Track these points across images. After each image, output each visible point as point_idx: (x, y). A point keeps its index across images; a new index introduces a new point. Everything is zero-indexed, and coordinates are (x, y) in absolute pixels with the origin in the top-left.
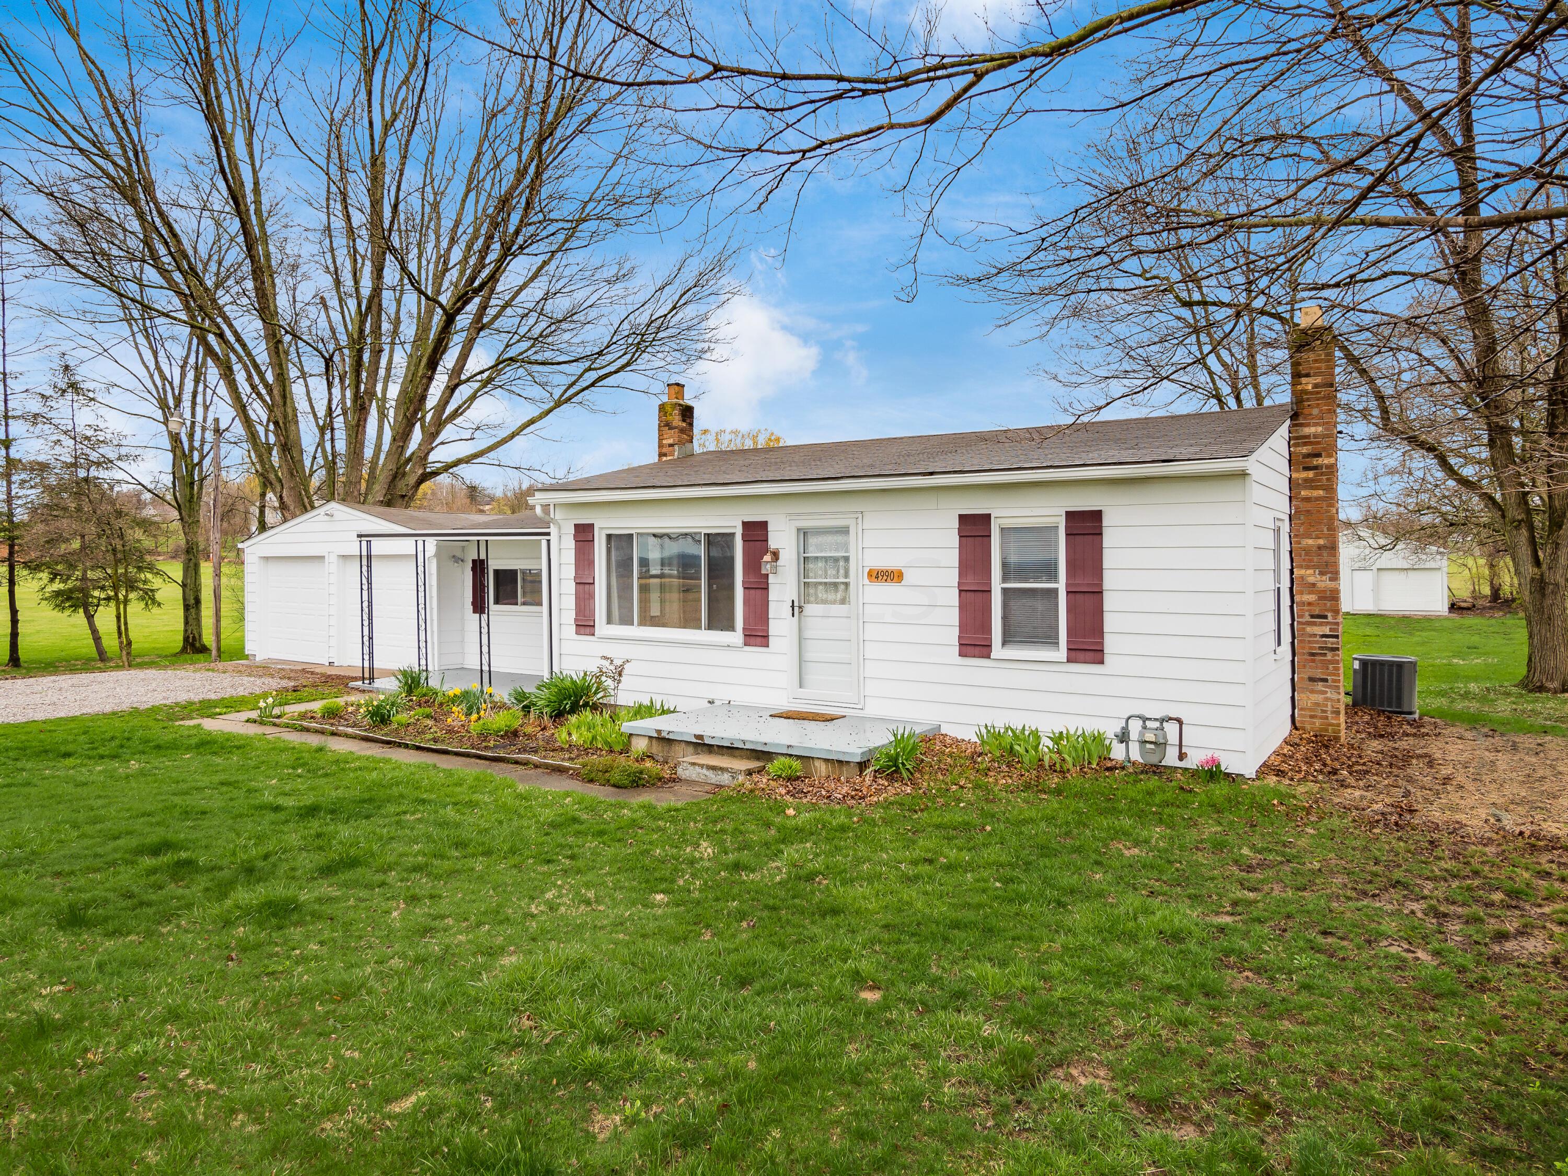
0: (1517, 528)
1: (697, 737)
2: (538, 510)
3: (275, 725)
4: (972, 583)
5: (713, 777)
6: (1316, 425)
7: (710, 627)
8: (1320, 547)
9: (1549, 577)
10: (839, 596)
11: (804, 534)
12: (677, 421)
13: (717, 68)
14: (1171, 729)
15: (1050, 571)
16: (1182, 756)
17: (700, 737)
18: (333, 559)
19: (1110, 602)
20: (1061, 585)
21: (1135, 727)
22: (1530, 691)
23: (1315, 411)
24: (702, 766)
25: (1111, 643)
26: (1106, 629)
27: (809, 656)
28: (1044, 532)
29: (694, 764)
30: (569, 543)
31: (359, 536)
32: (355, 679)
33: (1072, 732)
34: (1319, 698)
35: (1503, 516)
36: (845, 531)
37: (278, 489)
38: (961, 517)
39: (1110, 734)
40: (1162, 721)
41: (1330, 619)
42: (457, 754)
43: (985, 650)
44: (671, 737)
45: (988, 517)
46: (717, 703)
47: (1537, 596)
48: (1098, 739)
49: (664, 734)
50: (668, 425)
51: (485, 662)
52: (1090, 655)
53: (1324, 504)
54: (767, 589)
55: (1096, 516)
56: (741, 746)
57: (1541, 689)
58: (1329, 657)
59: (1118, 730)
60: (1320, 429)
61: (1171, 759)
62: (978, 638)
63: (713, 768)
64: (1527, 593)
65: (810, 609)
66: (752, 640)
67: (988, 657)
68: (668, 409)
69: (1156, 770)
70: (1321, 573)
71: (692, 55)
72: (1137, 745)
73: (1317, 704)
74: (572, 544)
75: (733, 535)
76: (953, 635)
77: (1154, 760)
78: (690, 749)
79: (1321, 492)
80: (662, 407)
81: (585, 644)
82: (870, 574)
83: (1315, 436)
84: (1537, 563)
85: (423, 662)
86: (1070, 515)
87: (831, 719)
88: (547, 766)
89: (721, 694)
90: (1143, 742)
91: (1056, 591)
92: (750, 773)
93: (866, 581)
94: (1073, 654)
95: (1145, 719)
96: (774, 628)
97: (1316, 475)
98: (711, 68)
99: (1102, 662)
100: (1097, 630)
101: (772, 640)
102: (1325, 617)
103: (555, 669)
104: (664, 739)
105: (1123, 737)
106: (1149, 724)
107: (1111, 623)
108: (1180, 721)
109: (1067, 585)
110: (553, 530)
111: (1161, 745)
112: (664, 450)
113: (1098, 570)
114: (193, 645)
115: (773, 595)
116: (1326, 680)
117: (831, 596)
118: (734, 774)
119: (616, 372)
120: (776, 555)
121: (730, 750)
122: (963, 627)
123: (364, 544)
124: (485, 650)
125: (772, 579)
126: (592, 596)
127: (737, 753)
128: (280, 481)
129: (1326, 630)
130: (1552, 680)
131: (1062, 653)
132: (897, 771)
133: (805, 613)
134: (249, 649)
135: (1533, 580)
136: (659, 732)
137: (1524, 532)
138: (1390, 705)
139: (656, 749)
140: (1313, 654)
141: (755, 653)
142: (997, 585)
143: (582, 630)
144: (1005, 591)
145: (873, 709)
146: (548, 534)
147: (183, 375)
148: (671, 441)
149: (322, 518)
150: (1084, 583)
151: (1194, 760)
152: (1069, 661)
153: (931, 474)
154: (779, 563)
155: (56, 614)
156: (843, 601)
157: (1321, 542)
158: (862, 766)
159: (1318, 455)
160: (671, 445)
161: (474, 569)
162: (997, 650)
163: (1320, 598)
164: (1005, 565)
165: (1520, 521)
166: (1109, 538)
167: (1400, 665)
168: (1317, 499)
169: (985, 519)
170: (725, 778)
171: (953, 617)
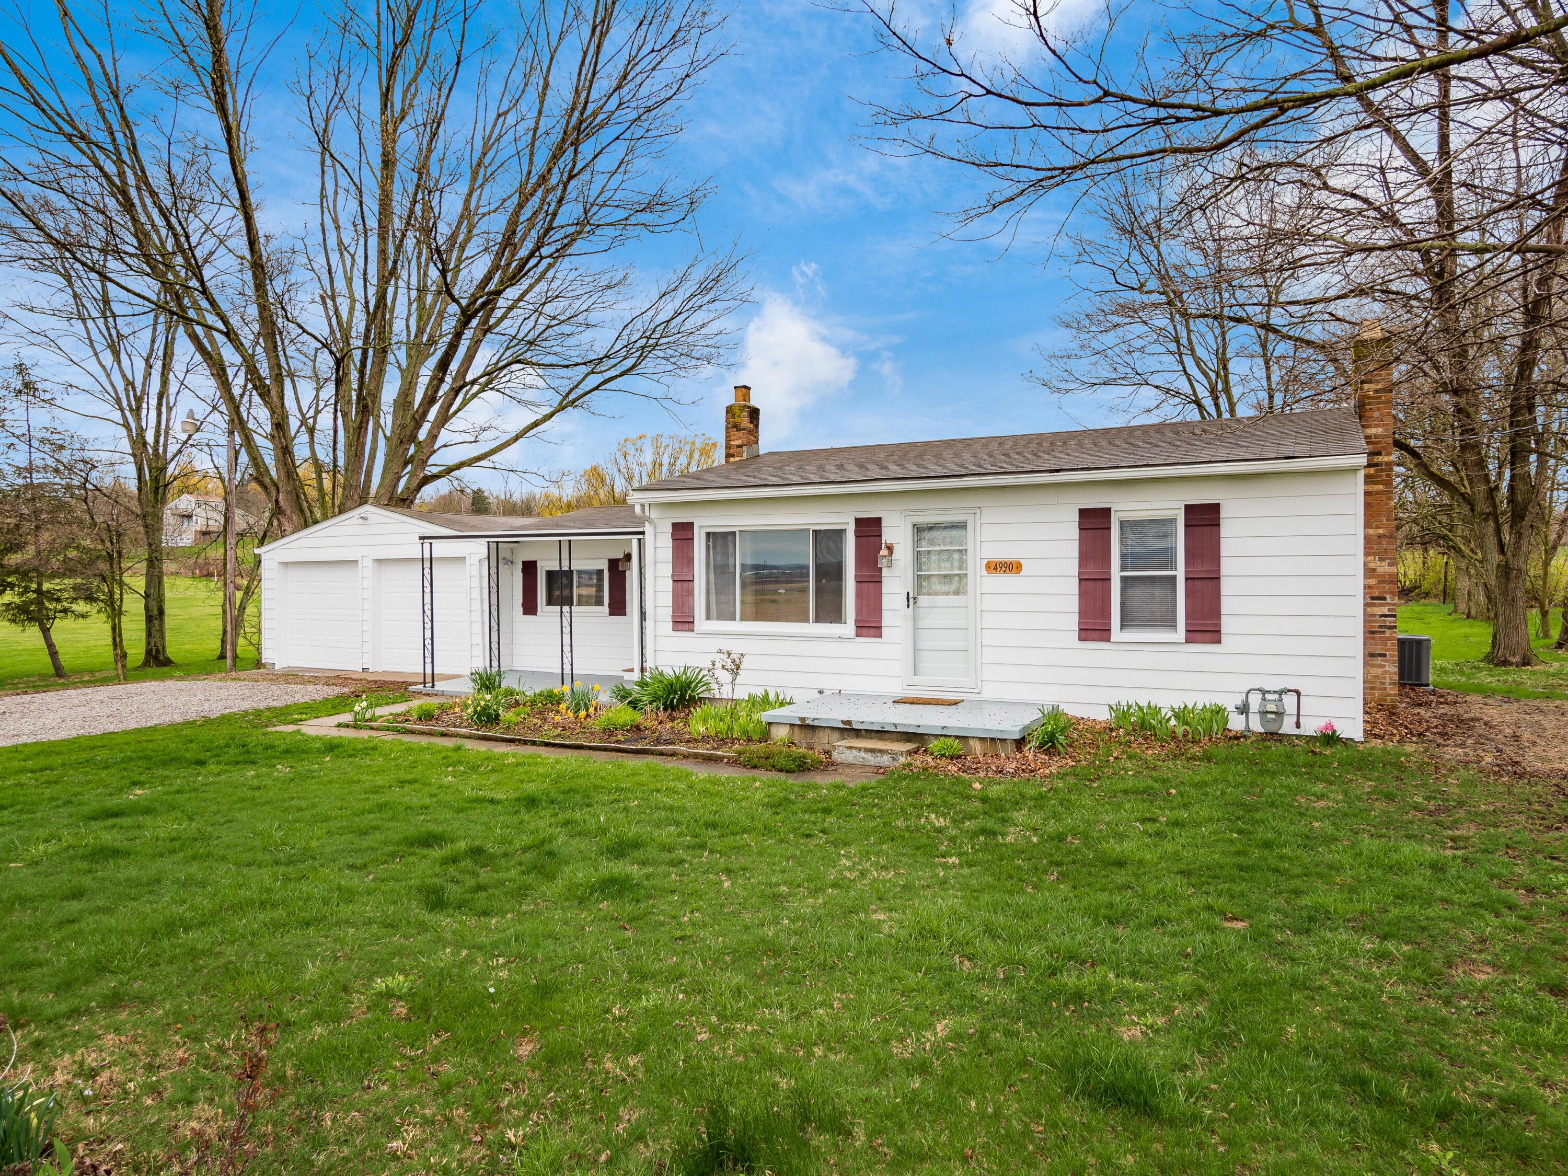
0: (1486, 520)
1: (843, 722)
2: (638, 509)
3: (372, 728)
4: (1093, 571)
5: (871, 759)
6: (1376, 426)
7: (817, 620)
8: (1379, 536)
9: (1514, 563)
10: (953, 587)
11: (919, 530)
12: (745, 422)
13: (1106, 94)
14: (1289, 702)
15: (1167, 560)
16: (1298, 725)
17: (849, 722)
18: (368, 562)
19: (1226, 587)
20: (1180, 573)
21: (1255, 701)
22: (1496, 665)
23: (1376, 414)
24: (860, 749)
25: (1227, 624)
26: (1224, 611)
27: (922, 645)
28: (1163, 525)
29: (850, 748)
30: (666, 541)
31: (421, 538)
32: (416, 684)
33: (1190, 706)
34: (1379, 671)
35: (1472, 510)
36: (962, 526)
37: (274, 493)
38: (1082, 512)
39: (1231, 707)
40: (1281, 693)
41: (1389, 600)
42: (591, 748)
43: (1105, 634)
44: (816, 723)
45: (1109, 510)
46: (827, 693)
47: (1503, 581)
48: (1219, 711)
49: (808, 722)
50: (736, 427)
51: (567, 661)
52: (1208, 636)
53: (1384, 498)
54: (880, 582)
55: (1215, 509)
56: (893, 729)
57: (1505, 663)
58: (1387, 635)
59: (1239, 703)
60: (1380, 430)
61: (1288, 727)
62: (1099, 623)
63: (872, 751)
64: (1494, 578)
65: (923, 600)
66: (865, 631)
67: (1108, 640)
68: (737, 411)
69: (1273, 736)
70: (1381, 560)
71: (1095, 82)
72: (1258, 717)
73: (1377, 677)
74: (669, 542)
75: (842, 532)
76: (1073, 622)
77: (1272, 728)
78: (836, 735)
79: (1381, 487)
80: (729, 410)
81: (683, 639)
82: (988, 566)
83: (1376, 436)
84: (1502, 551)
85: (495, 664)
86: (1189, 509)
87: (956, 703)
88: (696, 756)
89: (831, 684)
90: (1263, 713)
91: (1174, 578)
92: (910, 753)
93: (984, 573)
94: (1191, 635)
95: (1264, 692)
96: (887, 619)
97: (1377, 471)
98: (1101, 93)
99: (1219, 642)
100: (1215, 612)
101: (885, 631)
102: (1385, 599)
103: (649, 664)
104: (809, 726)
105: (1244, 709)
106: (1268, 696)
107: (1227, 605)
108: (1298, 693)
109: (1186, 572)
110: (648, 528)
111: (1279, 714)
112: (732, 451)
113: (1215, 556)
114: (156, 658)
115: (886, 587)
116: (1385, 655)
117: (944, 588)
118: (894, 755)
119: (620, 375)
120: (890, 548)
121: (881, 734)
122: (1083, 613)
123: (427, 546)
124: (567, 649)
125: (885, 572)
126: (691, 593)
127: (887, 736)
128: (276, 485)
129: (1385, 610)
130: (1514, 655)
131: (1180, 634)
132: (1053, 746)
133: (918, 604)
134: (266, 657)
135: (1499, 566)
136: (803, 719)
137: (1491, 523)
138: (1410, 679)
139: (798, 735)
140: (1373, 633)
141: (868, 644)
142: (1116, 575)
143: (680, 626)
144: (1124, 580)
145: (990, 692)
146: (643, 533)
147: (148, 375)
148: (739, 442)
149: (355, 521)
150: (1202, 569)
151: (1310, 727)
152: (1188, 641)
153: (1058, 471)
154: (894, 556)
155: (16, 629)
156: (957, 593)
157: (1381, 531)
158: (1020, 743)
159: (1379, 454)
160: (739, 446)
161: (524, 571)
162: (1116, 633)
163: (1380, 582)
164: (1123, 556)
165: (1488, 514)
166: (1226, 529)
167: (1419, 642)
168: (1378, 493)
169: (1106, 513)
170: (885, 760)
171: (1073, 604)
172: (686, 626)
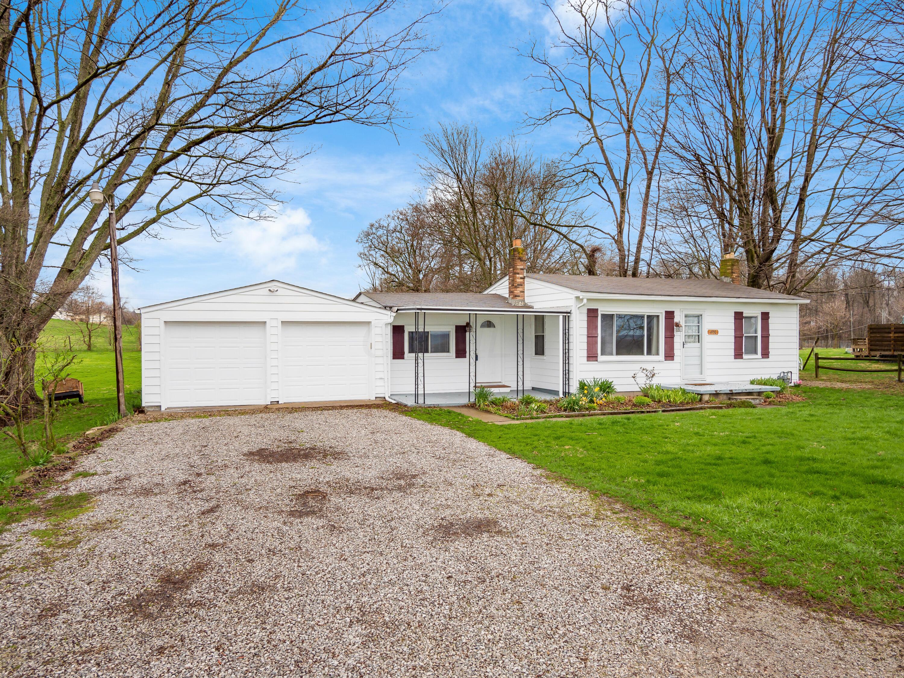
4: (739, 334)
10: (697, 340)
14: (789, 375)
15: (756, 330)
17: (731, 391)
18: (277, 323)
19: (770, 339)
20: (759, 334)
21: (782, 375)
25: (771, 352)
28: (753, 318)
36: (701, 316)
38: (735, 312)
40: (787, 373)
43: (742, 356)
52: (766, 356)
54: (673, 338)
55: (768, 314)
59: (777, 377)
62: (739, 352)
66: (668, 358)
74: (586, 318)
75: (657, 316)
76: (732, 352)
81: (593, 365)
82: (709, 332)
86: (762, 313)
92: (763, 398)
93: (707, 334)
94: (763, 356)
95: (784, 373)
96: (676, 353)
99: (769, 358)
100: (768, 348)
101: (675, 358)
103: (577, 378)
104: (717, 394)
107: (771, 346)
108: (791, 372)
110: (577, 311)
113: (768, 330)
115: (675, 340)
120: (677, 324)
122: (735, 349)
125: (675, 334)
126: (596, 342)
131: (759, 355)
133: (687, 347)
141: (669, 364)
142: (744, 335)
143: (591, 359)
150: (765, 334)
152: (761, 358)
154: (679, 327)
166: (770, 321)
169: (741, 313)
171: (732, 346)
172: (594, 359)
